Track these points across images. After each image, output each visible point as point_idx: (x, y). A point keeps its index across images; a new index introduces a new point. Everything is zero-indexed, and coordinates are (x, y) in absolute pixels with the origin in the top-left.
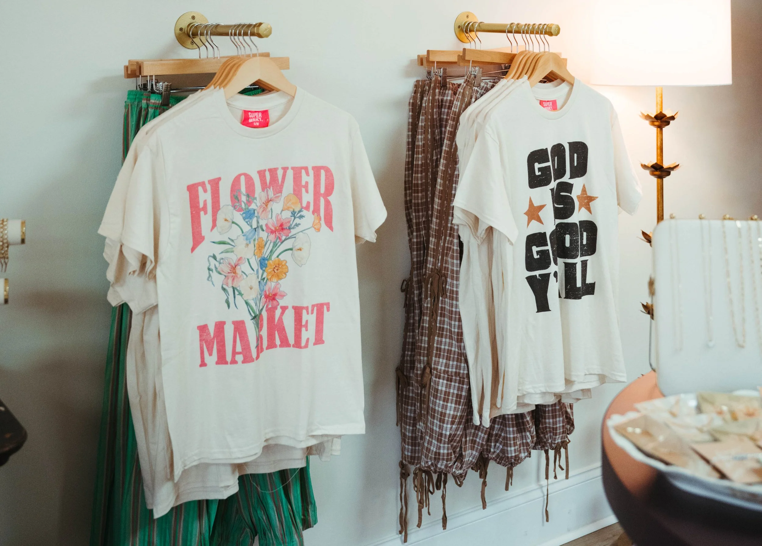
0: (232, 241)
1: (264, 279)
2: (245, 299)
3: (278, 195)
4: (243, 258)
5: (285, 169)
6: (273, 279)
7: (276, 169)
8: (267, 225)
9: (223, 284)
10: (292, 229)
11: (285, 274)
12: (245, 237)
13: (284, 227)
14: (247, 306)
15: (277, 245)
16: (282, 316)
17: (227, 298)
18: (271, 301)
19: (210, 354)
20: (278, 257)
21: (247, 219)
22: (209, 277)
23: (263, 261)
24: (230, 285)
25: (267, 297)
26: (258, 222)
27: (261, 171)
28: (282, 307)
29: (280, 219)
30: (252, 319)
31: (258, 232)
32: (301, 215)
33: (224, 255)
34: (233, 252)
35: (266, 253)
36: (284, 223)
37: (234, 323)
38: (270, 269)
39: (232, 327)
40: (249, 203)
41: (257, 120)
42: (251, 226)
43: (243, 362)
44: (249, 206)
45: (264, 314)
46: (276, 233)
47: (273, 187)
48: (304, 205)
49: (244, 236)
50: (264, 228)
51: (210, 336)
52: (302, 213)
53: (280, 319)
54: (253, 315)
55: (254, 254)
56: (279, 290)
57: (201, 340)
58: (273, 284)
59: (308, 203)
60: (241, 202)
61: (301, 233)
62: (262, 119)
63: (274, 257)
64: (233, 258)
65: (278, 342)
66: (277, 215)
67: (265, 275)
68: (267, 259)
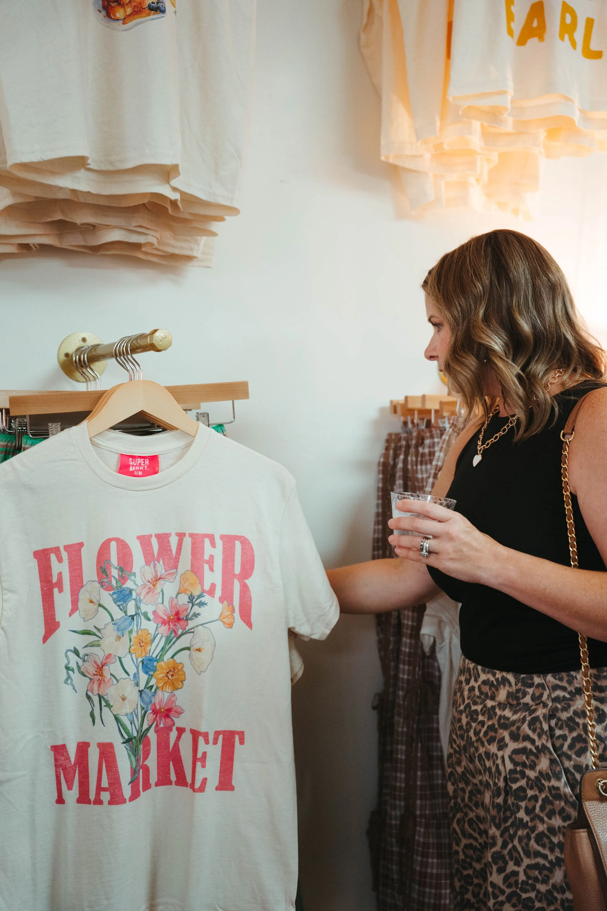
0: (99, 630)
1: (152, 687)
2: (115, 713)
3: (171, 571)
4: (113, 656)
5: (181, 536)
6: (166, 688)
7: (167, 536)
8: (154, 613)
9: (87, 691)
10: (189, 620)
11: (182, 682)
12: (116, 627)
13: (181, 616)
14: (118, 724)
15: (171, 641)
16: (179, 741)
17: (91, 709)
18: (163, 718)
19: (70, 788)
20: (172, 657)
21: (120, 601)
22: (67, 680)
23: (149, 662)
24: (96, 692)
25: (155, 712)
26: (138, 608)
27: (144, 536)
28: (178, 729)
29: (176, 604)
30: (124, 743)
31: (137, 622)
32: (201, 601)
33: (89, 650)
34: (99, 646)
35: (154, 652)
36: (180, 610)
37: (99, 745)
38: (162, 673)
39: (97, 751)
40: (123, 579)
41: (141, 468)
42: (125, 612)
43: (110, 803)
44: (123, 584)
45: (152, 735)
46: (169, 625)
47: (163, 559)
48: (207, 587)
49: (114, 624)
50: (151, 616)
51: (70, 761)
52: (203, 599)
53: (176, 745)
54: (127, 737)
55: (130, 652)
56: (174, 705)
57: (56, 766)
58: (167, 695)
59: (213, 586)
60: (111, 577)
61: (200, 627)
62: (147, 468)
63: (167, 656)
64: (99, 654)
65: (173, 777)
66: (171, 600)
67: (153, 682)
68: (156, 660)
